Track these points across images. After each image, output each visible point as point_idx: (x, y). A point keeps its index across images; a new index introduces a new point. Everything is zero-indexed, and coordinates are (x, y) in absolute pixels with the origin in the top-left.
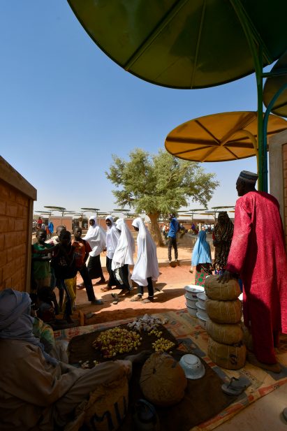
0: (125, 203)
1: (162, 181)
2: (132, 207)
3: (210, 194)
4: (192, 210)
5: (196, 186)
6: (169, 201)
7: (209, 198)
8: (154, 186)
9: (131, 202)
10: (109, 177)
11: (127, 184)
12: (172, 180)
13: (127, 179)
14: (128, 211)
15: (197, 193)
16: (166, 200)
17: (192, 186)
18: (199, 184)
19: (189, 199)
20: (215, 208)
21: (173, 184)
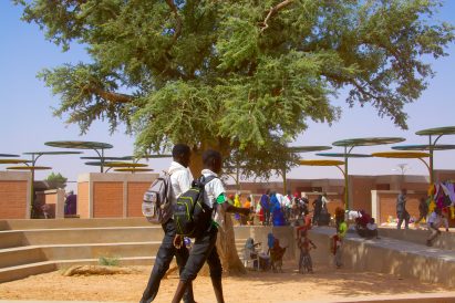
0: (94, 112)
1: (240, 29)
2: (122, 126)
3: (417, 75)
4: (345, 144)
5: (363, 49)
6: (265, 100)
7: (412, 89)
8: (205, 50)
9: (116, 107)
10: (30, 16)
11: (99, 37)
12: (276, 25)
13: (100, 20)
14: (104, 146)
15: (365, 76)
16: (254, 95)
17: (346, 47)
18: (377, 40)
19: (338, 97)
20: (430, 133)
21: (278, 37)
